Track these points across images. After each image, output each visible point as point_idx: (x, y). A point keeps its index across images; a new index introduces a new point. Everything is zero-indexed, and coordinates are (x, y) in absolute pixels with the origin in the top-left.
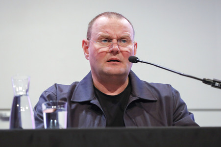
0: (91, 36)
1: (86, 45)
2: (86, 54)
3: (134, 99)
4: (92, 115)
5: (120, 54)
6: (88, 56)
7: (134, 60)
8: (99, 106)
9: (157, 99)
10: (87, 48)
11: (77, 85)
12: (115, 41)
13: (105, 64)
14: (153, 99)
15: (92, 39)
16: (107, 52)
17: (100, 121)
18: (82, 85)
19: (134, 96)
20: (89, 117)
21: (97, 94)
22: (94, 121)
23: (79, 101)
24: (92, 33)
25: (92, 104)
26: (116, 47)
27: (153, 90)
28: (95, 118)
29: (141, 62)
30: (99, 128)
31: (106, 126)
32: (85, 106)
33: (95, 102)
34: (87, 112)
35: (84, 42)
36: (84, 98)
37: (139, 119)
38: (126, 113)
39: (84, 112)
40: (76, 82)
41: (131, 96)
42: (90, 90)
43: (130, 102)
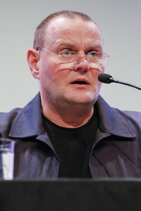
0: (45, 45)
1: (33, 57)
2: (34, 70)
3: (104, 135)
4: (39, 157)
5: (89, 73)
6: (38, 73)
7: (106, 79)
8: (49, 143)
9: (135, 136)
10: (36, 61)
11: (19, 113)
12: (82, 53)
13: (67, 88)
14: (131, 136)
15: (45, 49)
16: (70, 70)
17: (50, 165)
18: (26, 112)
19: (103, 131)
20: (35, 160)
21: (49, 126)
22: (42, 166)
23: (21, 136)
24: (47, 40)
26: (85, 63)
27: (130, 122)
28: (43, 162)
29: (117, 82)
30: (49, 179)
32: (29, 143)
33: (43, 138)
34: (31, 153)
35: (30, 53)
36: (28, 132)
37: (111, 166)
38: (93, 154)
39: (27, 153)
40: (17, 109)
41: (98, 131)
42: (36, 121)
43: (98, 140)
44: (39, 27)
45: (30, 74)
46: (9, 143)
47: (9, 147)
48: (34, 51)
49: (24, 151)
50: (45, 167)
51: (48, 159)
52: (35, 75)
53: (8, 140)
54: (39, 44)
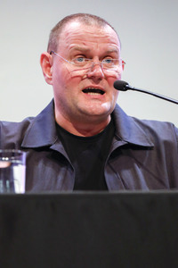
0: (58, 50)
1: (46, 62)
2: (47, 76)
3: (120, 144)
4: (53, 168)
6: (51, 79)
7: (122, 87)
8: (64, 153)
9: (153, 145)
10: (50, 66)
11: (32, 122)
12: (96, 60)
14: (148, 145)
18: (38, 121)
19: (120, 139)
20: (49, 170)
21: (62, 134)
22: (56, 180)
23: (34, 146)
24: (60, 45)
25: (52, 150)
26: (99, 71)
27: (147, 130)
28: (58, 172)
29: (133, 89)
30: (63, 192)
31: (74, 189)
33: (58, 147)
34: (45, 163)
35: (43, 57)
38: (108, 164)
39: (40, 165)
41: (115, 140)
42: (51, 129)
43: (114, 149)
44: (54, 30)
45: (43, 79)
46: (20, 154)
47: (20, 159)
48: (48, 55)
49: (38, 161)
50: (60, 177)
51: (63, 169)
52: (48, 80)
53: (19, 151)
54: (53, 48)
